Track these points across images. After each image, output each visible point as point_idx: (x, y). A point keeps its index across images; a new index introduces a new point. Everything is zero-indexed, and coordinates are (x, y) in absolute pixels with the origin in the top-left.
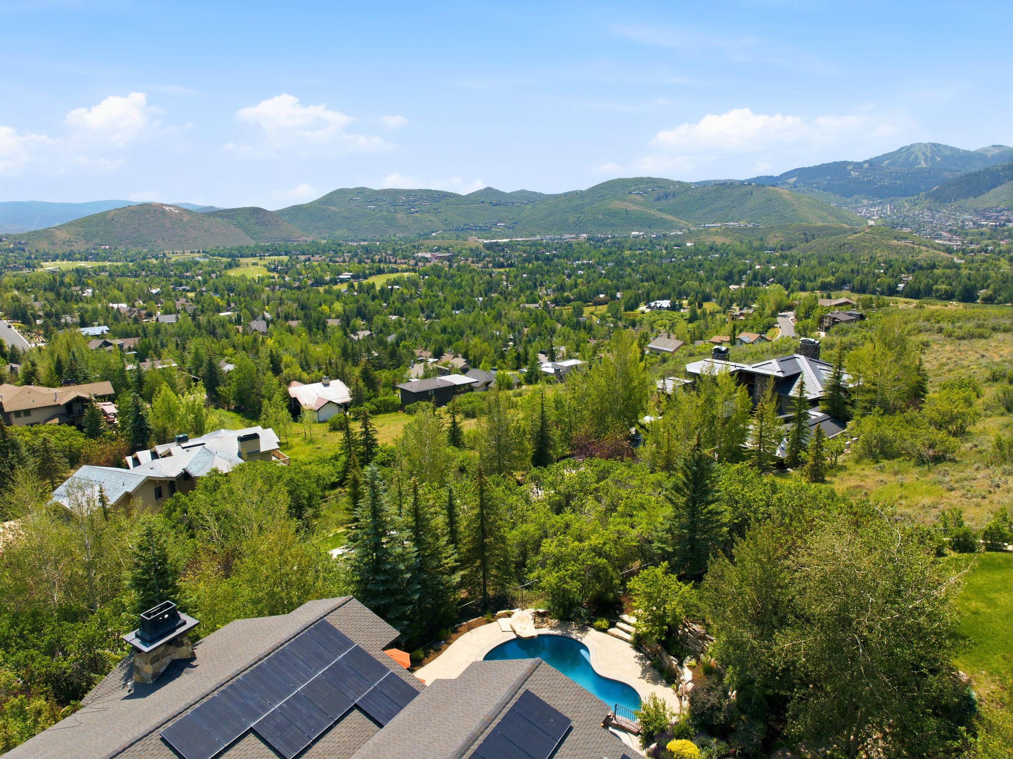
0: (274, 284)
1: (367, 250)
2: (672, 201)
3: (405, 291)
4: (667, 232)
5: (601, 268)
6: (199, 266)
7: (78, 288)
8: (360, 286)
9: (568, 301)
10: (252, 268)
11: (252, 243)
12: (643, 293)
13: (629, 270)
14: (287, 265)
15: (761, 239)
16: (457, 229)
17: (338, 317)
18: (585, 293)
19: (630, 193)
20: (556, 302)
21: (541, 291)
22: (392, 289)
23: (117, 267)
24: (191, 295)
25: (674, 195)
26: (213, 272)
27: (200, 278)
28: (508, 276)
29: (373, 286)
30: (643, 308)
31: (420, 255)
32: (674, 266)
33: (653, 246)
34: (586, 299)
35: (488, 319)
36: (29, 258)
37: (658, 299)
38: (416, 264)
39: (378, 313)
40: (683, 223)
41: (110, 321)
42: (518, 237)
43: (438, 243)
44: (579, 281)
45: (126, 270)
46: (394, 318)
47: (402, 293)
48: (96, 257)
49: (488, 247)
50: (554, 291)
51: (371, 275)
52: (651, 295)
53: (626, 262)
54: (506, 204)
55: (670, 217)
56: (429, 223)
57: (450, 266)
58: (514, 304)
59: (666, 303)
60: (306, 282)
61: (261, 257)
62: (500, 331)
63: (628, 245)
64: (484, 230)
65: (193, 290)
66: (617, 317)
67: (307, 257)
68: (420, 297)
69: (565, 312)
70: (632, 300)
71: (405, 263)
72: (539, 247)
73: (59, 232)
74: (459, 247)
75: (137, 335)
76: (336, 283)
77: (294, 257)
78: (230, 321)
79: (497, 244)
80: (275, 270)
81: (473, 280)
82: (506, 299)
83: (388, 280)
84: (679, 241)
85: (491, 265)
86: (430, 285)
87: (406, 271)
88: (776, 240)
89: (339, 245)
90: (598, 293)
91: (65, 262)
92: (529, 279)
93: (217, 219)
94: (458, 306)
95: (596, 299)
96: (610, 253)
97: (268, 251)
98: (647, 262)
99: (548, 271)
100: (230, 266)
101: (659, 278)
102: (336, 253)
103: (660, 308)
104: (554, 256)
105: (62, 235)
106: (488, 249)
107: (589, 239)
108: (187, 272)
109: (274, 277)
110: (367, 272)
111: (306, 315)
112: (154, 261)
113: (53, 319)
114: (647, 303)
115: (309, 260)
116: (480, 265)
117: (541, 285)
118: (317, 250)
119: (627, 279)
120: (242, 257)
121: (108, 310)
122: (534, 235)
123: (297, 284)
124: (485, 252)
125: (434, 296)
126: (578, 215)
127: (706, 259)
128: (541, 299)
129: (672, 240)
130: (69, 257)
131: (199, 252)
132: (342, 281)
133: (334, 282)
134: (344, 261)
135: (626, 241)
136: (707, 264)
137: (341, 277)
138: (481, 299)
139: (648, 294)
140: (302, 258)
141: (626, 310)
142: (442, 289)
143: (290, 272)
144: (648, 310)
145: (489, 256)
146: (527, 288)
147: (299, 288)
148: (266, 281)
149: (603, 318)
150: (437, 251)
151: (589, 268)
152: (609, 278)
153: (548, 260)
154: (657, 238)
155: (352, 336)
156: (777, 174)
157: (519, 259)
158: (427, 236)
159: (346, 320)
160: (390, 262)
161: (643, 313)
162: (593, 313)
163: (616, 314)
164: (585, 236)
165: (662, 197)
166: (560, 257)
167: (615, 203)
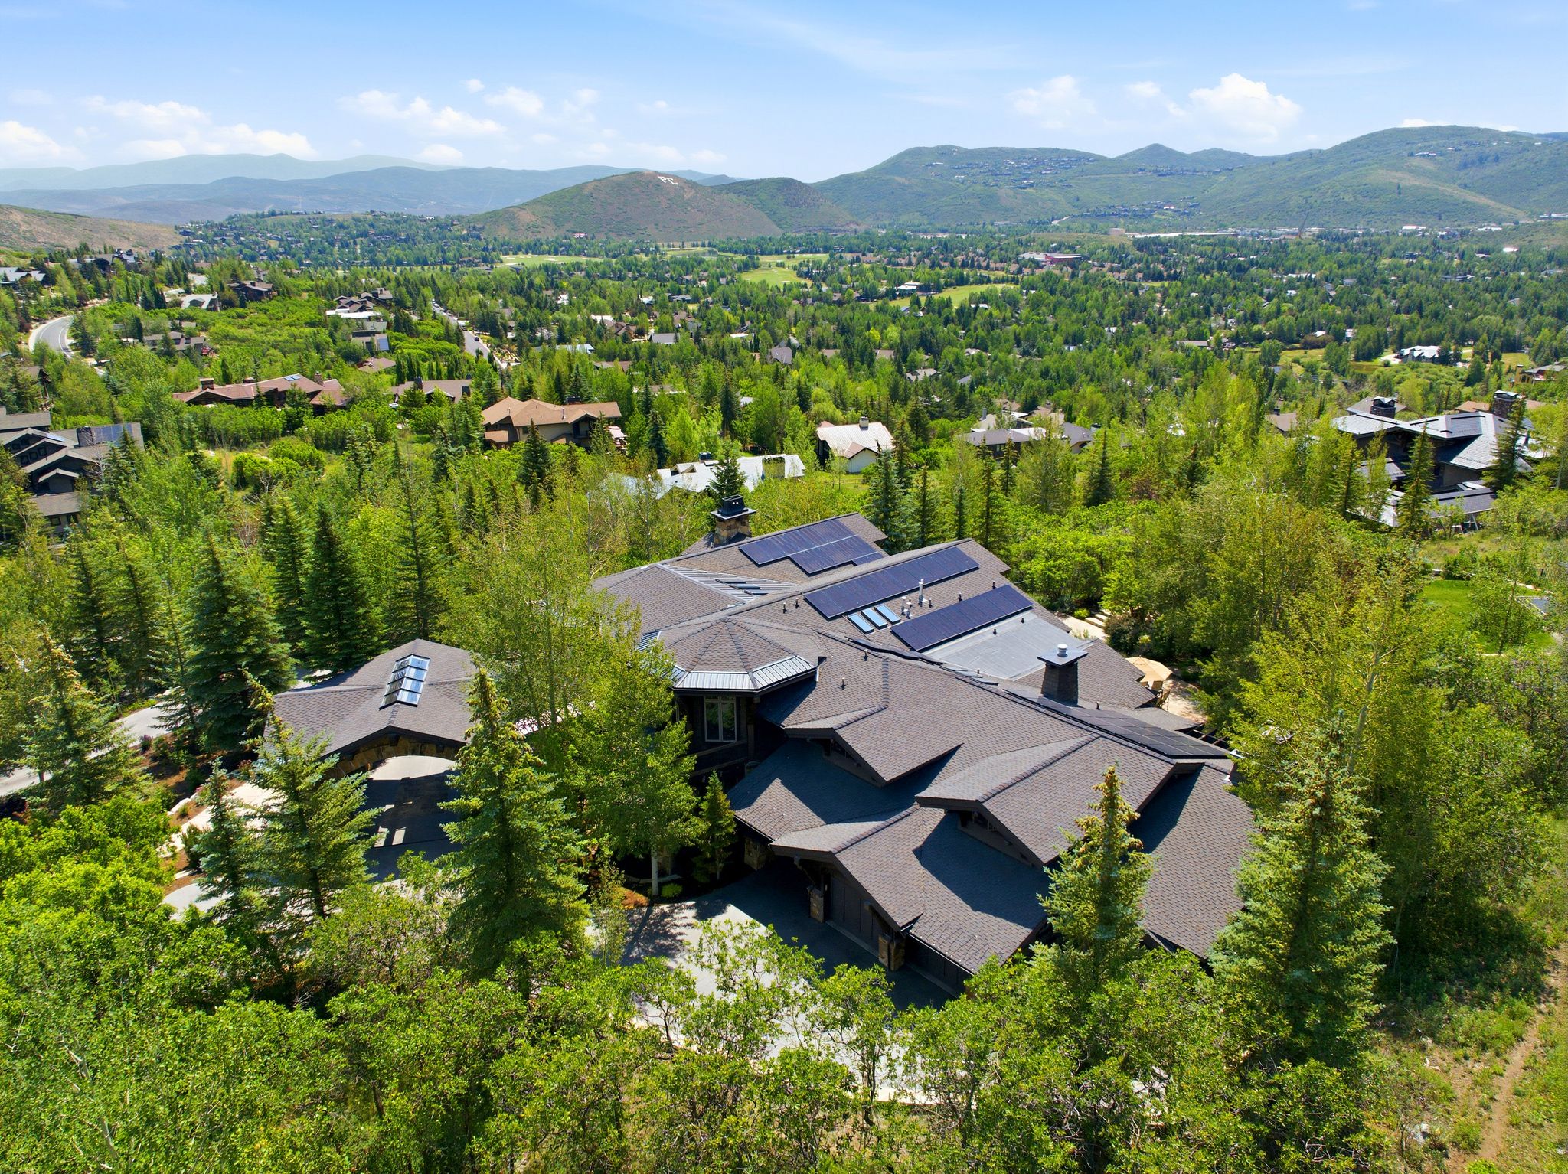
0: (806, 296)
1: (946, 247)
3: (996, 313)
4: (1471, 228)
5: (1330, 286)
6: (704, 266)
7: (550, 293)
8: (929, 302)
9: (1259, 338)
10: (776, 271)
11: (776, 233)
12: (1394, 332)
13: (1378, 292)
14: (825, 268)
16: (1095, 215)
17: (891, 347)
18: (1290, 329)
20: (1236, 339)
21: (1215, 322)
22: (977, 308)
23: (596, 265)
24: (693, 307)
26: (723, 276)
27: (704, 283)
28: (1165, 293)
29: (948, 303)
30: (1389, 356)
31: (1027, 256)
32: (1465, 289)
33: (1437, 249)
34: (1287, 338)
35: (1117, 360)
36: (486, 249)
37: (1420, 343)
38: (1020, 271)
39: (950, 343)
40: (1506, 210)
41: (594, 338)
42: (1195, 229)
43: (1057, 237)
44: (1285, 307)
45: (607, 270)
46: (974, 352)
47: (991, 315)
48: (568, 250)
49: (1141, 245)
50: (1238, 322)
51: (947, 285)
52: (1408, 335)
53: (1377, 278)
54: (1182, 173)
55: (1482, 200)
56: (1050, 204)
57: (1073, 276)
58: (1165, 339)
59: (1431, 351)
60: (850, 295)
61: (790, 254)
62: (1133, 380)
63: (1389, 249)
64: (1142, 216)
65: (695, 300)
66: (1337, 367)
67: (855, 255)
68: (1017, 322)
69: (1247, 356)
70: (1370, 344)
71: (1003, 269)
72: (1228, 249)
73: (522, 213)
74: (1092, 245)
75: (627, 359)
76: (894, 298)
77: (836, 256)
78: (744, 346)
79: (1156, 242)
80: (808, 275)
81: (1105, 298)
82: (1154, 331)
83: (972, 295)
84: (1490, 245)
85: (1140, 275)
86: (1035, 305)
87: (1003, 281)
89: (905, 238)
90: (1314, 328)
91: (529, 256)
92: (1200, 301)
93: (731, 195)
94: (1075, 339)
95: (1309, 338)
96: (1352, 262)
97: (800, 245)
99: (1235, 288)
100: (745, 267)
101: (1429, 309)
102: (899, 250)
103: (1420, 358)
104: (1252, 263)
105: (526, 217)
106: (1140, 249)
107: (1320, 237)
108: (687, 274)
109: (805, 286)
110: (942, 281)
111: (846, 342)
112: (643, 257)
113: (528, 331)
114: (1398, 350)
115: (858, 260)
116: (1122, 275)
117: (1219, 311)
118: (871, 244)
119: (1371, 308)
120: (762, 253)
121: (591, 323)
122: (1225, 227)
123: (837, 296)
124: (1135, 253)
125: (1040, 322)
126: (1307, 194)
127: (1532, 278)
128: (1212, 332)
129: (1476, 242)
130: (534, 248)
131: (703, 246)
132: (904, 294)
133: (892, 295)
134: (910, 264)
135: (1388, 242)
136: (1531, 287)
137: (902, 287)
138: (1114, 329)
139: (1401, 334)
140: (849, 257)
141: (1357, 359)
142: (1054, 311)
143: (830, 278)
144: (1398, 361)
145: (1140, 261)
146: (1193, 316)
147: (840, 303)
148: (795, 291)
149: (1311, 369)
150: (1055, 250)
151: (1308, 287)
152: (1339, 304)
153: (1240, 269)
154: (1449, 236)
155: (909, 375)
157: (1191, 268)
158: (1042, 225)
159: (902, 354)
160: (979, 267)
161: (1387, 364)
162: (1296, 361)
163: (1337, 364)
164: (1315, 230)
165: (1473, 163)
166: (1262, 266)
167: (1382, 172)
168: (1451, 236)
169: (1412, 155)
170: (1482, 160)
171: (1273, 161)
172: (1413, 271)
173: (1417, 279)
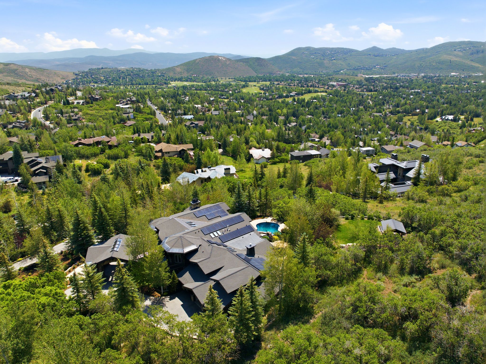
0: (261, 97)
1: (306, 80)
3: (318, 103)
5: (424, 94)
6: (231, 86)
7: (183, 96)
8: (298, 99)
9: (399, 112)
10: (253, 88)
11: (254, 74)
12: (440, 111)
13: (438, 97)
14: (268, 87)
16: (354, 69)
17: (284, 115)
18: (408, 109)
20: (391, 113)
21: (386, 106)
22: (313, 101)
23: (199, 86)
24: (226, 100)
26: (237, 90)
27: (231, 92)
28: (372, 97)
29: (304, 100)
30: (438, 119)
31: (331, 83)
34: (407, 113)
35: (352, 120)
36: (166, 80)
37: (448, 114)
38: (328, 88)
39: (302, 114)
41: (194, 113)
42: (385, 74)
43: (341, 77)
45: (202, 87)
46: (309, 116)
47: (316, 104)
48: (191, 80)
49: (367, 80)
50: (393, 107)
51: (305, 93)
52: (444, 112)
53: (439, 91)
54: (382, 56)
55: (477, 65)
56: (340, 65)
57: (344, 90)
58: (369, 113)
59: (451, 117)
60: (275, 97)
61: (258, 82)
62: (356, 127)
63: (445, 81)
64: (368, 70)
65: (227, 98)
67: (278, 82)
68: (324, 107)
69: (393, 119)
70: (432, 115)
71: (323, 88)
72: (394, 81)
73: (177, 68)
74: (351, 80)
75: (204, 120)
77: (272, 83)
78: (239, 116)
79: (372, 78)
80: (262, 89)
81: (352, 99)
82: (366, 110)
83: (312, 97)
85: (365, 90)
86: (330, 101)
87: (322, 92)
89: (294, 77)
90: (416, 109)
91: (179, 82)
92: (382, 99)
93: (241, 63)
94: (341, 112)
95: (414, 112)
96: (431, 87)
97: (261, 79)
99: (394, 95)
100: (244, 86)
101: (453, 103)
102: (292, 81)
103: (448, 119)
105: (178, 70)
106: (366, 81)
107: (424, 77)
108: (226, 89)
109: (261, 93)
110: (303, 92)
111: (270, 114)
112: (213, 83)
113: (175, 111)
114: (441, 116)
115: (279, 84)
116: (360, 90)
117: (388, 103)
118: (282, 79)
119: (434, 103)
120: (250, 82)
121: (194, 107)
122: (394, 73)
123: (270, 97)
124: (365, 82)
125: (331, 107)
126: (421, 63)
128: (384, 110)
130: (180, 80)
131: (232, 79)
132: (291, 96)
133: (287, 97)
134: (294, 86)
135: (445, 79)
137: (291, 94)
138: (354, 109)
139: (442, 112)
140: (276, 83)
141: (428, 119)
142: (336, 103)
143: (269, 91)
144: (441, 120)
145: (365, 85)
146: (379, 105)
147: (271, 99)
148: (258, 95)
150: (340, 81)
151: (417, 95)
152: (425, 101)
153: (397, 88)
155: (288, 125)
157: (381, 87)
158: (337, 72)
159: (287, 117)
160: (316, 87)
161: (437, 121)
162: (409, 120)
163: (421, 121)
164: (423, 74)
165: (475, 53)
166: (404, 88)
167: (445, 56)
168: (465, 77)
169: (455, 50)
170: (478, 52)
171: (411, 52)
172: (451, 89)
173: (452, 92)
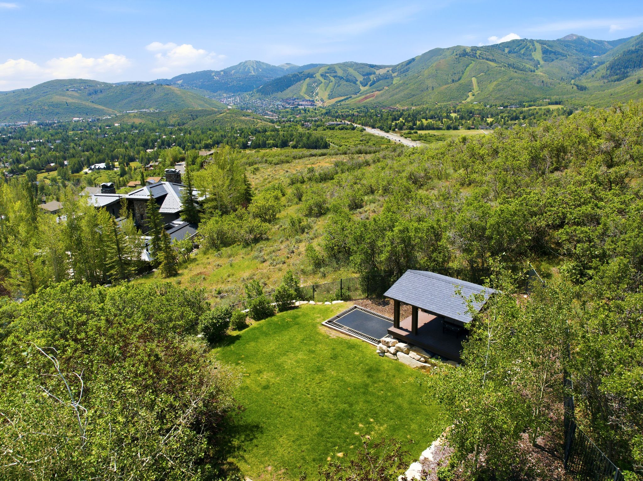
2: (100, 96)
4: (100, 117)
5: (50, 144)
9: (24, 170)
12: (85, 160)
13: (72, 145)
15: (165, 120)
18: (38, 164)
19: (68, 90)
20: (13, 172)
25: (101, 91)
30: (86, 170)
32: (107, 140)
33: (91, 127)
34: (39, 168)
37: (96, 163)
40: (111, 111)
44: (32, 155)
50: (11, 164)
52: (91, 160)
53: (70, 139)
55: (100, 107)
59: (102, 165)
63: (71, 127)
66: (65, 178)
69: (20, 179)
70: (76, 166)
84: (109, 123)
88: (174, 119)
90: (49, 162)
95: (48, 167)
96: (57, 133)
98: (86, 138)
99: (4, 149)
101: (96, 149)
103: (99, 169)
104: (10, 138)
107: (39, 125)
114: (89, 166)
119: (71, 151)
126: (27, 107)
127: (129, 134)
129: (104, 123)
135: (69, 125)
136: (130, 137)
139: (88, 160)
141: (73, 173)
144: (90, 171)
149: (54, 180)
151: (40, 145)
152: (57, 151)
153: (5, 141)
154: (93, 121)
156: (170, 78)
161: (86, 173)
162: (45, 178)
163: (65, 176)
164: (35, 122)
165: (93, 93)
166: (15, 138)
167: (57, 97)
170: (96, 92)
172: (83, 136)
